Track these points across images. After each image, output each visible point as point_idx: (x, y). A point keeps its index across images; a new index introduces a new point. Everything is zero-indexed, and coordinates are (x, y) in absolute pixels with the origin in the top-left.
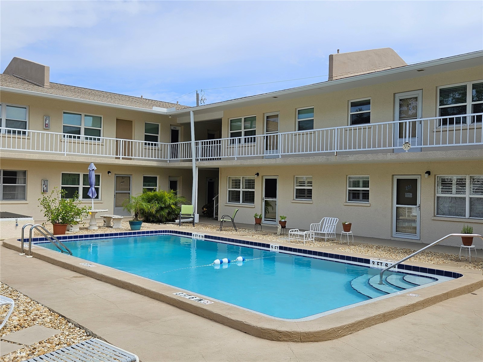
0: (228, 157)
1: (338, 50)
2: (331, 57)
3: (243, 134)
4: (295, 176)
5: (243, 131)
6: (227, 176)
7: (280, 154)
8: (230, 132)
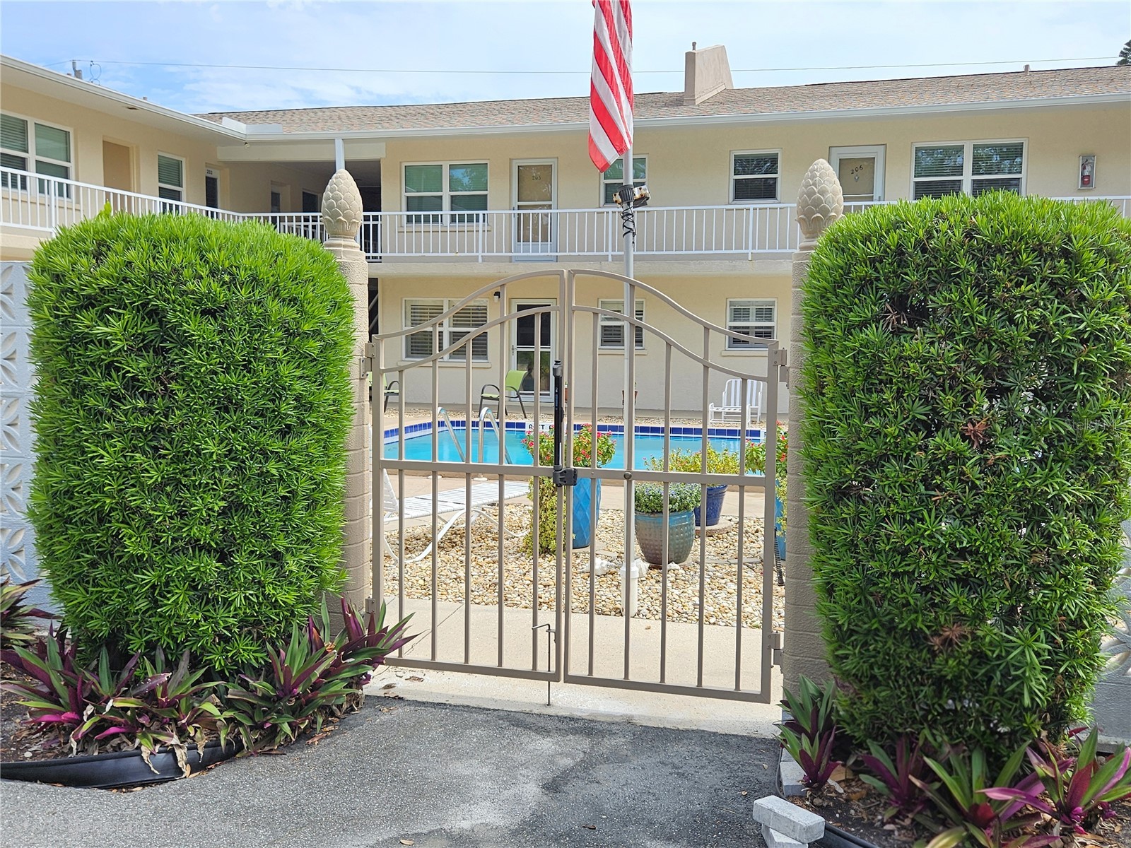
0: (454, 254)
1: (694, 44)
2: (690, 58)
3: (446, 203)
4: (600, 300)
5: (446, 195)
6: (402, 299)
7: (610, 253)
8: (405, 194)
